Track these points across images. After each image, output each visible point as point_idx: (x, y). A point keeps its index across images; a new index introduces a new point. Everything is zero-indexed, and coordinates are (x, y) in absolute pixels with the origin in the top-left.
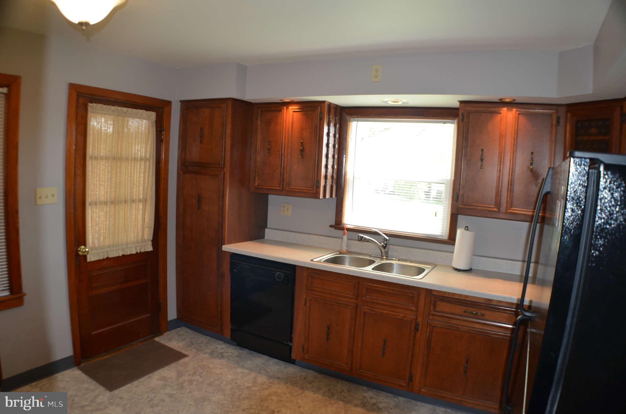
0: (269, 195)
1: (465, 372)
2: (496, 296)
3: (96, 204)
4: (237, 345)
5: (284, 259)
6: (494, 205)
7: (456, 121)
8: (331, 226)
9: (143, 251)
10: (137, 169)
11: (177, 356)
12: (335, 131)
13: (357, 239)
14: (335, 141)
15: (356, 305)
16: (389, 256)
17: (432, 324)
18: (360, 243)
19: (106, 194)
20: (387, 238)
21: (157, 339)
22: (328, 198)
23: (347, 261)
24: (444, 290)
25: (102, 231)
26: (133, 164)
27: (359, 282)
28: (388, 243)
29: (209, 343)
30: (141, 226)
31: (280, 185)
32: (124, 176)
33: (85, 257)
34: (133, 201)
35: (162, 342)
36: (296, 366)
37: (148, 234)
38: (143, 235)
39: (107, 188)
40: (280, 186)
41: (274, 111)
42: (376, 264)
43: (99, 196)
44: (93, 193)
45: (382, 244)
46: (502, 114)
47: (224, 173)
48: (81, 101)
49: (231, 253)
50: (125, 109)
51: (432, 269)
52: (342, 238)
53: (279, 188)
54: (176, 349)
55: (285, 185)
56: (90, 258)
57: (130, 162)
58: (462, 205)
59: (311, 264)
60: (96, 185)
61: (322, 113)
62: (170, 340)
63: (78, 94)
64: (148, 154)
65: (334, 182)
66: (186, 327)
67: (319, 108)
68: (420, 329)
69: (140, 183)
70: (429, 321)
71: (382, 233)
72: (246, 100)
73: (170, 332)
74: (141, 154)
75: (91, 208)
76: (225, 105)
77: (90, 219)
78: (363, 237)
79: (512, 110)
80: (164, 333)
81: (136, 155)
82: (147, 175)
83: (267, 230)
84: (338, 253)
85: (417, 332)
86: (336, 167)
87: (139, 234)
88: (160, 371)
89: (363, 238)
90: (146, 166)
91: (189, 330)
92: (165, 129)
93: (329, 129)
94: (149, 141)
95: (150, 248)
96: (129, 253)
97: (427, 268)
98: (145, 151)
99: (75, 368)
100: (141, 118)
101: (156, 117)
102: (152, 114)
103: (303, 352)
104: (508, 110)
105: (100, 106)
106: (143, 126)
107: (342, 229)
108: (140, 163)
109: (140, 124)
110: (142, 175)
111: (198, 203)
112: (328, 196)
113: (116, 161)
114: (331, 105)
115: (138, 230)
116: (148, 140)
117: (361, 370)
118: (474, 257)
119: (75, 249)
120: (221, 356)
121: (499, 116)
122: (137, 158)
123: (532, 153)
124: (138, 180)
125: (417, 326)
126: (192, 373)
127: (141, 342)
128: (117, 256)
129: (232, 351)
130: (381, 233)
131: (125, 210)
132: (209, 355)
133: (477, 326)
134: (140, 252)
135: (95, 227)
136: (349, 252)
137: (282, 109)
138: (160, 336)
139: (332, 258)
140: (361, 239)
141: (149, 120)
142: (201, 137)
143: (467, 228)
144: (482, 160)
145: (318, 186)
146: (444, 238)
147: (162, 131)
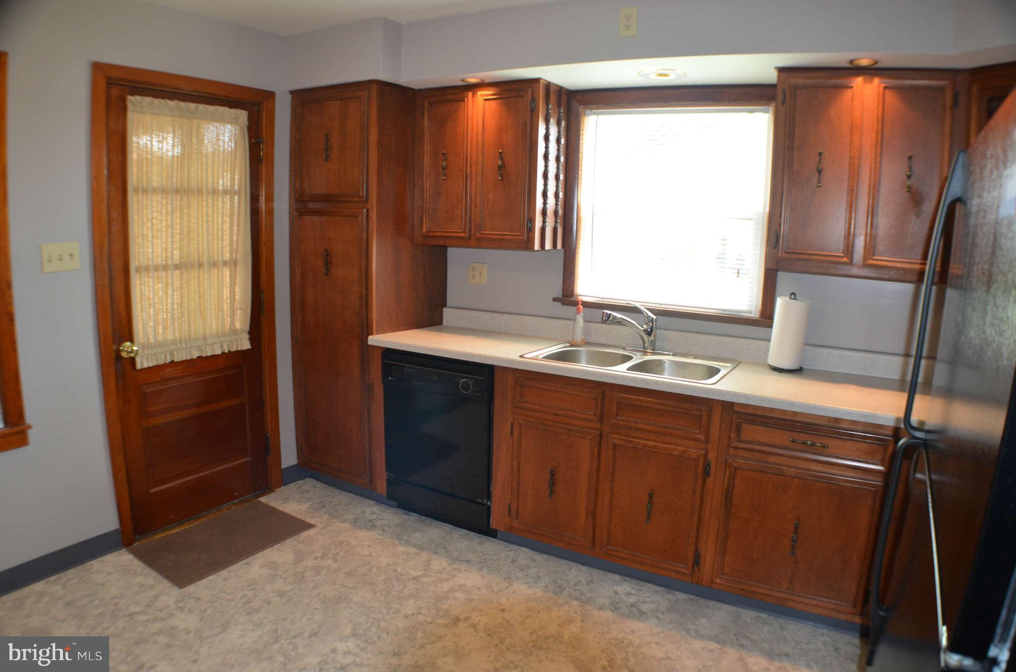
0: (448, 248)
1: (793, 548)
2: (850, 413)
3: (147, 269)
4: (399, 507)
5: (473, 355)
6: (843, 253)
7: (771, 109)
8: (555, 300)
9: (234, 349)
10: (218, 209)
11: (297, 526)
12: (559, 132)
13: (600, 321)
14: (558, 150)
15: (599, 432)
16: (656, 348)
17: (734, 464)
18: (605, 326)
19: (164, 252)
20: (654, 317)
21: (263, 499)
22: (549, 249)
23: (584, 357)
24: (754, 404)
25: (160, 316)
26: (210, 201)
27: (604, 391)
28: (654, 325)
29: (350, 504)
30: (229, 307)
31: (465, 230)
32: (196, 221)
33: (133, 360)
34: (214, 264)
35: (272, 504)
36: (499, 541)
37: (241, 321)
38: (233, 323)
39: (166, 243)
40: (465, 232)
41: (453, 101)
42: (635, 361)
43: (153, 255)
44: (141, 250)
45: (645, 326)
46: (854, 88)
47: (368, 211)
48: (114, 92)
49: (384, 348)
50: (192, 106)
51: (732, 370)
52: (574, 320)
53: (463, 234)
54: (294, 515)
55: (473, 229)
56: (142, 363)
57: (204, 197)
58: (786, 252)
59: (520, 362)
60: (147, 236)
61: (534, 99)
62: (286, 500)
63: (109, 82)
64: (236, 182)
65: (559, 221)
66: (312, 477)
67: (530, 91)
68: (712, 472)
69: (225, 233)
70: (728, 458)
71: (647, 309)
72: (402, 84)
73: (286, 487)
74: (223, 183)
75: (140, 276)
76: (366, 92)
77: (138, 295)
78: (610, 314)
79: (871, 81)
80: (276, 490)
81: (216, 185)
82: (235, 219)
83: (446, 311)
84: (568, 345)
85: (707, 478)
86: (561, 195)
87: (226, 321)
88: (267, 552)
89: (611, 316)
90: (234, 203)
91: (319, 483)
92: (265, 140)
93: (547, 129)
94: (237, 160)
95: (246, 345)
96: (209, 354)
97: (724, 368)
98: (231, 178)
99: (124, 550)
100: (222, 120)
101: (249, 120)
102: (242, 113)
103: (509, 516)
104: (865, 81)
105: (148, 100)
106: (227, 135)
107: (575, 303)
108: (223, 199)
109: (220, 131)
110: (227, 219)
111: (326, 265)
112: (548, 246)
113: (181, 195)
114: (551, 86)
115: (224, 314)
116: (236, 157)
117: (609, 547)
118: (808, 348)
119: (115, 348)
120: (371, 525)
121: (848, 93)
122: (218, 189)
123: (910, 158)
124: (220, 227)
125: (708, 468)
126: (320, 555)
127: (235, 504)
128: (189, 358)
129: (390, 516)
130: (642, 308)
131: (199, 281)
132: (351, 523)
133: (813, 466)
134: (229, 351)
135: (148, 309)
136: (587, 344)
137: (465, 98)
138: (268, 494)
139: (558, 353)
140: (607, 320)
141: (236, 124)
142: (326, 150)
143: (793, 296)
144: (820, 172)
145: (530, 227)
146: (752, 315)
147: (260, 143)
